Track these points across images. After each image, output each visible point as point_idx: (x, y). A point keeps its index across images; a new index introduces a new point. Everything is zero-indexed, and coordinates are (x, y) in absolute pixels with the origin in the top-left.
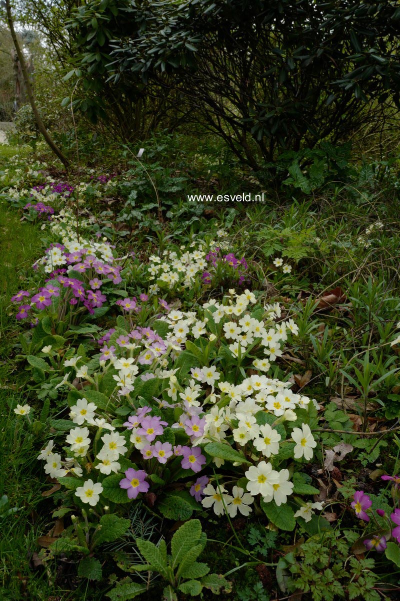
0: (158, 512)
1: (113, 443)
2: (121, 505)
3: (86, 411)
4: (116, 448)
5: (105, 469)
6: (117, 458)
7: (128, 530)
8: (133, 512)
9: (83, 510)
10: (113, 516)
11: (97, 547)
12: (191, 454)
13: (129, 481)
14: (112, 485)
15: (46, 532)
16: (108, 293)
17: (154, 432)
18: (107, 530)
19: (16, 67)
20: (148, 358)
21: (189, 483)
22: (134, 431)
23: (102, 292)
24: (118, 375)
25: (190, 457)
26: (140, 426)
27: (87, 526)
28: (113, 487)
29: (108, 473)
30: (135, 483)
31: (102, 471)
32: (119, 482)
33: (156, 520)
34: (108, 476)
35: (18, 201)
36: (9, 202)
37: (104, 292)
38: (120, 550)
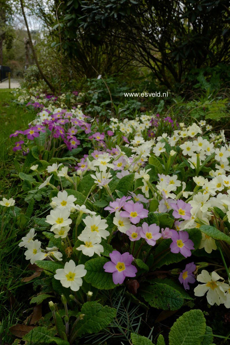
0: (143, 300)
1: (94, 226)
2: (104, 291)
3: (66, 203)
4: (97, 231)
5: (88, 251)
6: (100, 240)
7: (114, 320)
8: (116, 299)
9: (62, 296)
10: (96, 304)
11: (77, 338)
12: (179, 239)
13: (114, 264)
14: (94, 268)
15: (23, 319)
16: (82, 138)
17: (138, 215)
18: (90, 320)
19: (26, 48)
20: (120, 166)
21: (174, 270)
22: (117, 214)
23: (77, 137)
24: (95, 175)
25: (178, 241)
26: (122, 209)
27: (67, 315)
28: (96, 272)
29: (91, 255)
30: (121, 267)
31: (85, 252)
32: (103, 266)
33: (141, 310)
34: (90, 258)
35: (23, 104)
36: (18, 105)
37: (78, 138)
38: (103, 343)
